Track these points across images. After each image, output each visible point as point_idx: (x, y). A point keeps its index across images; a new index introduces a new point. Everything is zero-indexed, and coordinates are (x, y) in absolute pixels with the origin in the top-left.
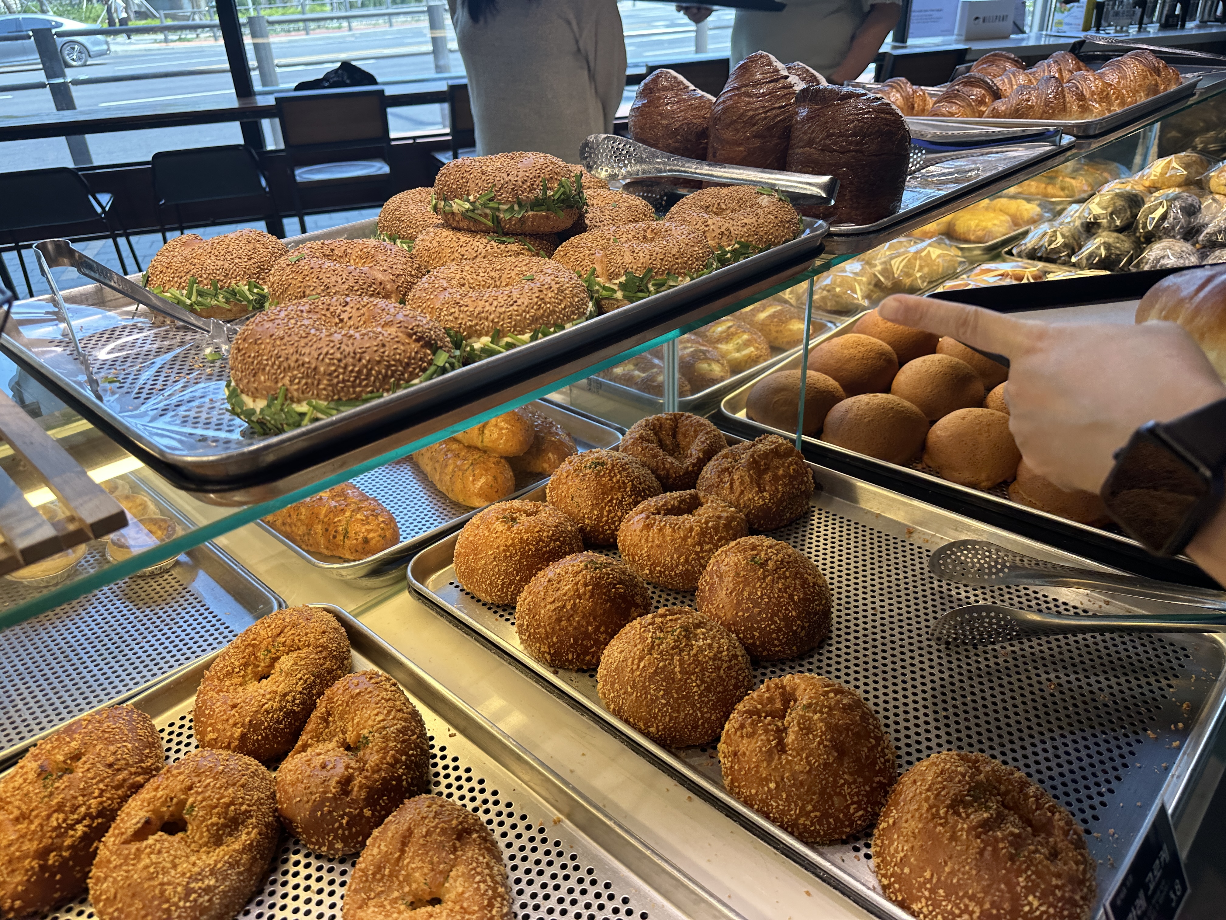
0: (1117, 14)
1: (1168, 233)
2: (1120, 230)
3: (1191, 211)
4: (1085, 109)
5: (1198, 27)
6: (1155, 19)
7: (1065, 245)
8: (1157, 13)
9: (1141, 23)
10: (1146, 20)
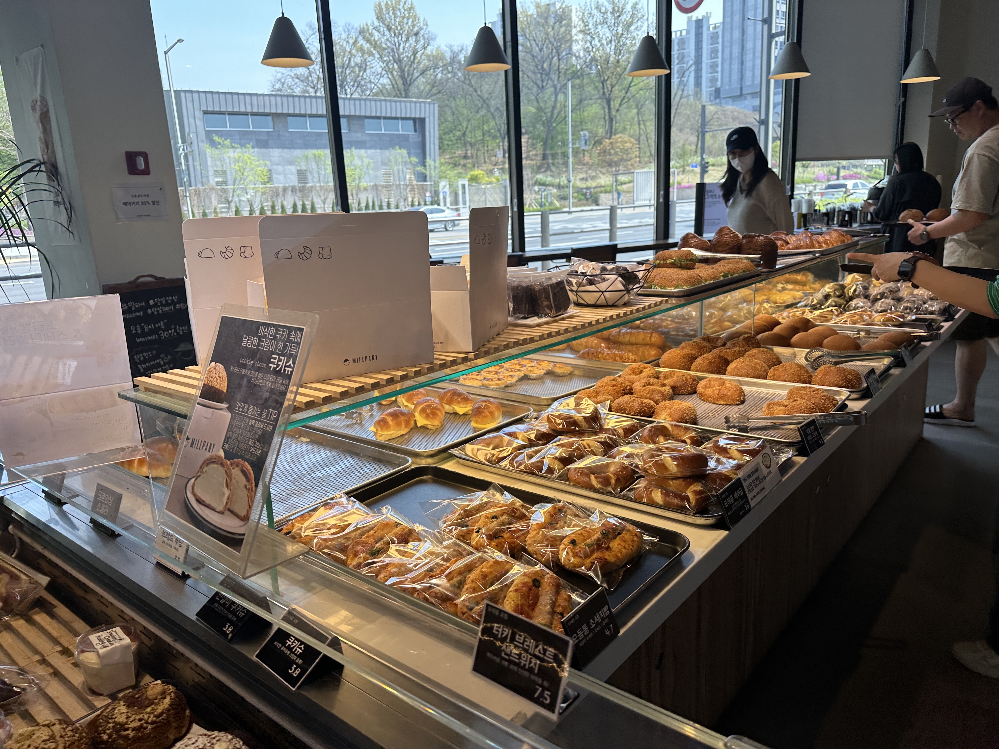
0: (814, 220)
1: (858, 296)
2: (839, 297)
3: (866, 288)
4: (820, 246)
5: (859, 226)
6: (835, 222)
7: (818, 303)
8: (836, 219)
9: (828, 224)
10: (830, 223)
